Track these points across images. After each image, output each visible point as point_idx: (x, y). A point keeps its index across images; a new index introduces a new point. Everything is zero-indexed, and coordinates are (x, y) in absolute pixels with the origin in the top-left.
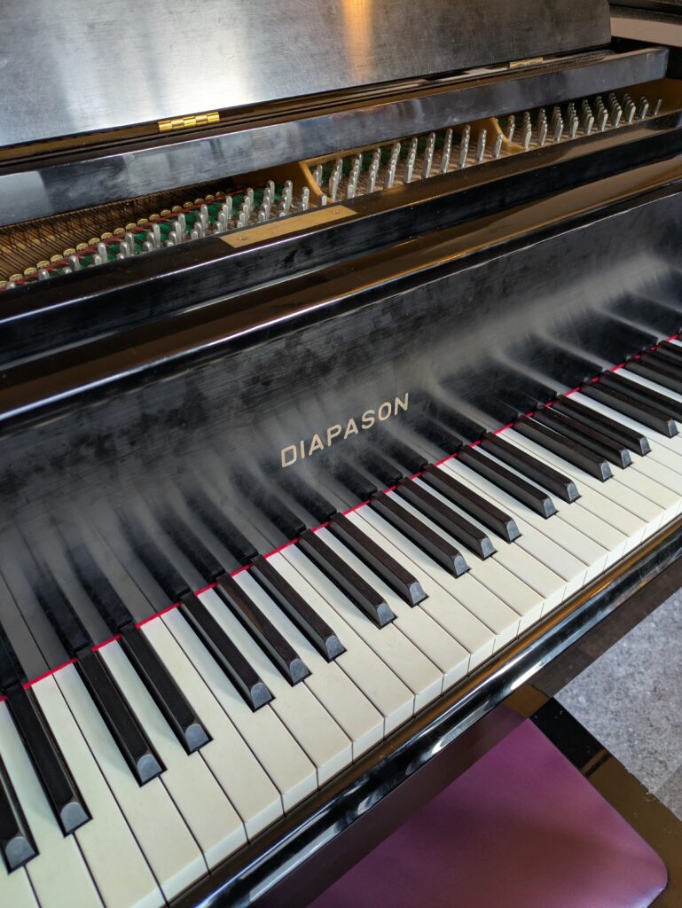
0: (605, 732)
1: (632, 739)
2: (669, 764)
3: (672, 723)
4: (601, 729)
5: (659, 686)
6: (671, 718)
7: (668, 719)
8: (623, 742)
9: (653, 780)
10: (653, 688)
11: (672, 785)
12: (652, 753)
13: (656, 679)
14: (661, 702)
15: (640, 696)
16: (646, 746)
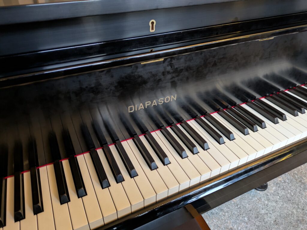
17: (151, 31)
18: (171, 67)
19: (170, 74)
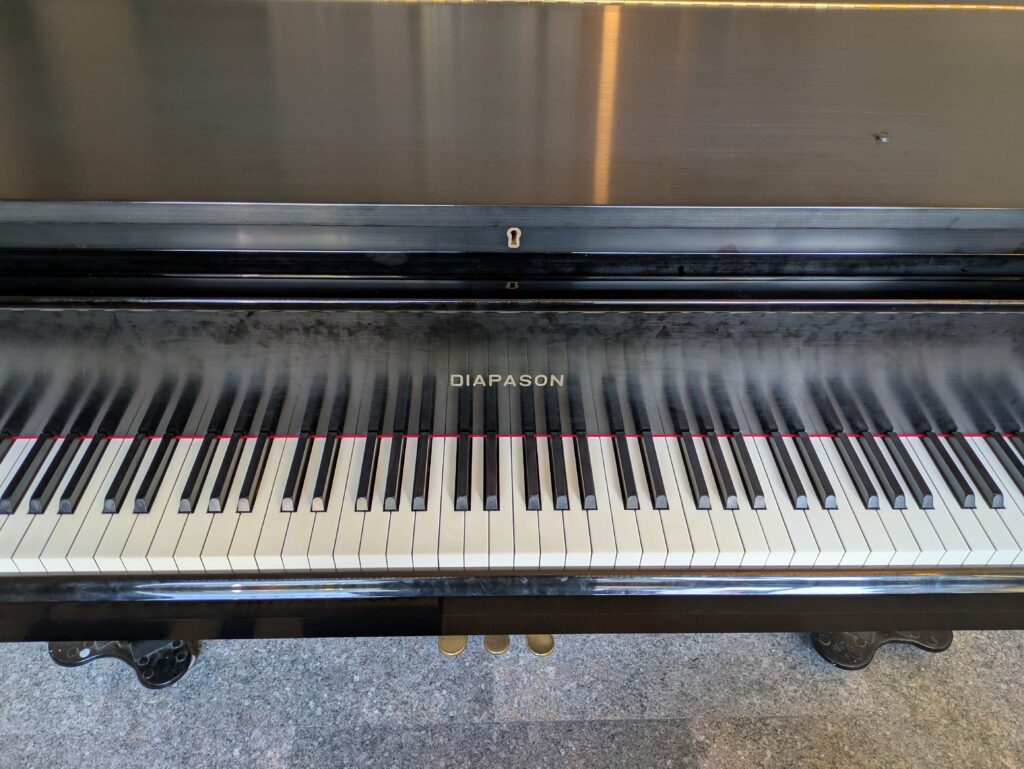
0: (620, 657)
1: (636, 677)
2: (647, 712)
3: (684, 690)
4: (618, 654)
5: (702, 661)
6: (686, 686)
7: (683, 685)
8: (625, 673)
9: (623, 711)
10: (694, 658)
11: (634, 725)
12: (642, 696)
13: (704, 653)
14: (691, 671)
15: (676, 655)
16: (643, 688)
17: (510, 245)
18: (550, 321)
19: (548, 332)
